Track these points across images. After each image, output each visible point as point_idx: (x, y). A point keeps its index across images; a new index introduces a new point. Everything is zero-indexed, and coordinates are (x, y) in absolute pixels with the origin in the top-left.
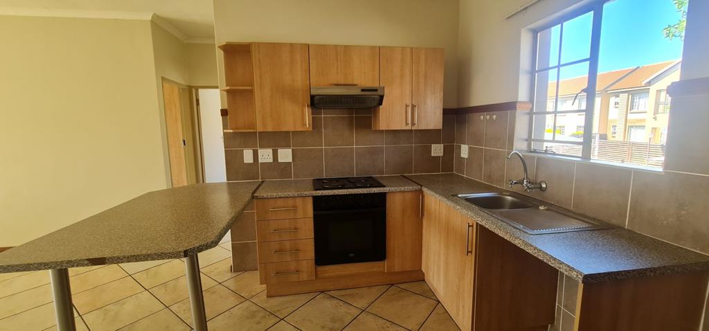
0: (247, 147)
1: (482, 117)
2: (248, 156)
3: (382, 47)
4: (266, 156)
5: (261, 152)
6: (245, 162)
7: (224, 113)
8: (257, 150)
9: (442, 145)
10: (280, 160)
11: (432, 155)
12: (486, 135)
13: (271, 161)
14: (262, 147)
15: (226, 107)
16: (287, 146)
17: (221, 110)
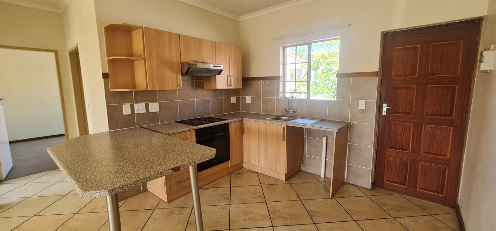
0: (125, 102)
1: (260, 83)
2: (126, 109)
3: (217, 42)
4: (140, 108)
5: (136, 106)
6: (124, 114)
7: (105, 76)
8: (133, 105)
9: (236, 97)
10: (151, 111)
11: (232, 103)
12: (262, 91)
13: (145, 112)
14: (137, 102)
15: (107, 71)
16: (155, 101)
17: (102, 73)
